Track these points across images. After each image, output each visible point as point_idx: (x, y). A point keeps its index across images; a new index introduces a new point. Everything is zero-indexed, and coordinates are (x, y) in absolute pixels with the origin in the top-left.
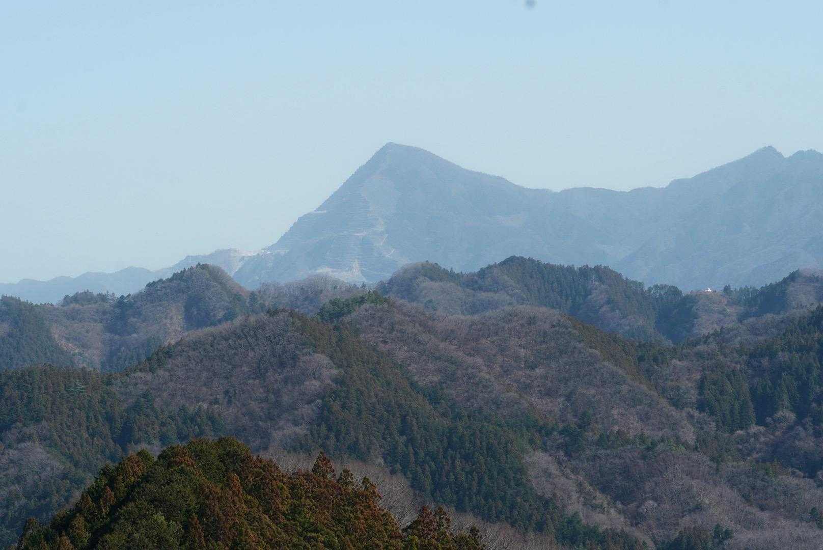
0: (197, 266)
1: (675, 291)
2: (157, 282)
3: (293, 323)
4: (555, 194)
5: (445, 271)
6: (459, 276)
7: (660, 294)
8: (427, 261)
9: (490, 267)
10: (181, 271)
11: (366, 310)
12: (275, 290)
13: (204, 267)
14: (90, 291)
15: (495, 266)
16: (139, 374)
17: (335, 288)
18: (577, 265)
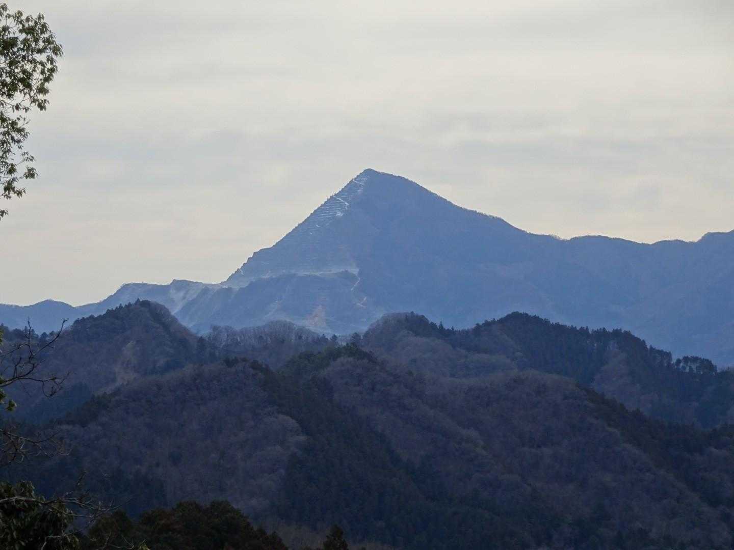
0: (136, 304)
1: (707, 365)
2: (87, 319)
3: (254, 375)
4: (563, 241)
5: (433, 325)
6: (451, 332)
7: (691, 368)
8: (412, 312)
9: (487, 324)
10: (117, 308)
11: (343, 365)
12: (228, 336)
13: (146, 304)
14: (4, 326)
15: (493, 322)
16: (65, 427)
17: (300, 337)
18: (593, 326)
